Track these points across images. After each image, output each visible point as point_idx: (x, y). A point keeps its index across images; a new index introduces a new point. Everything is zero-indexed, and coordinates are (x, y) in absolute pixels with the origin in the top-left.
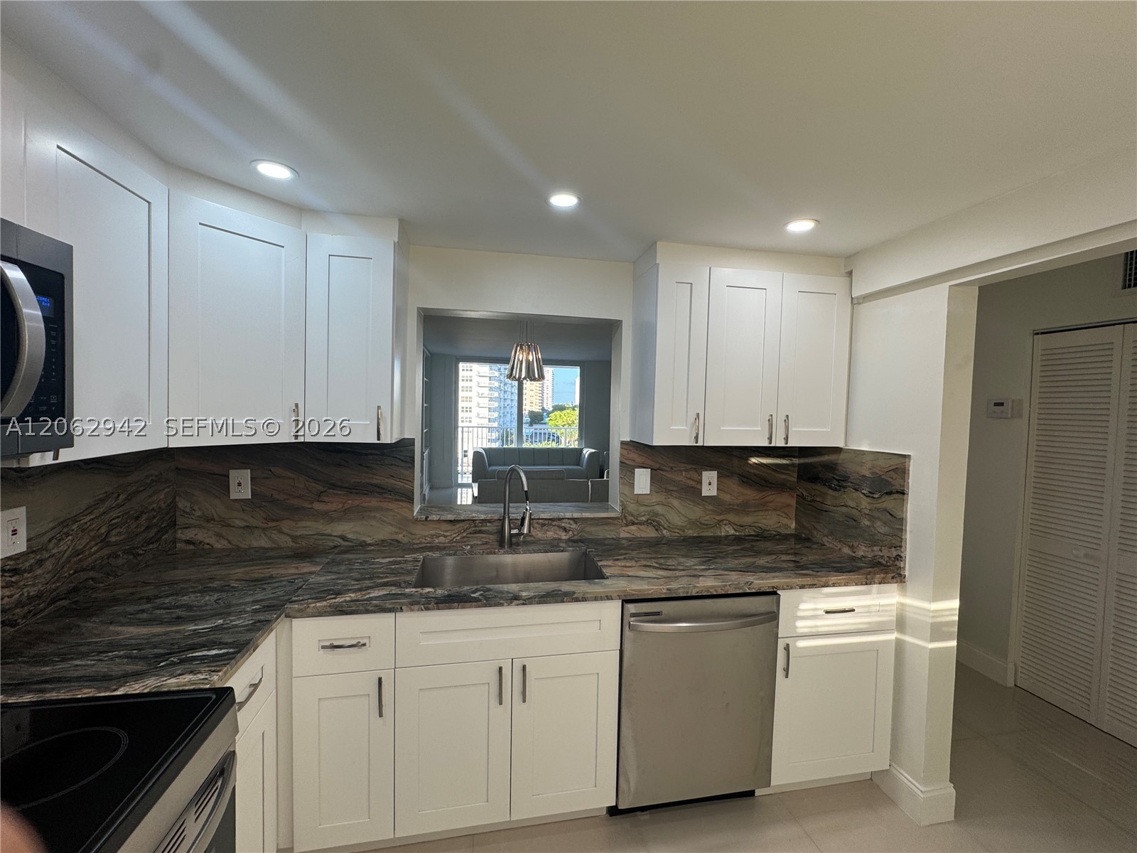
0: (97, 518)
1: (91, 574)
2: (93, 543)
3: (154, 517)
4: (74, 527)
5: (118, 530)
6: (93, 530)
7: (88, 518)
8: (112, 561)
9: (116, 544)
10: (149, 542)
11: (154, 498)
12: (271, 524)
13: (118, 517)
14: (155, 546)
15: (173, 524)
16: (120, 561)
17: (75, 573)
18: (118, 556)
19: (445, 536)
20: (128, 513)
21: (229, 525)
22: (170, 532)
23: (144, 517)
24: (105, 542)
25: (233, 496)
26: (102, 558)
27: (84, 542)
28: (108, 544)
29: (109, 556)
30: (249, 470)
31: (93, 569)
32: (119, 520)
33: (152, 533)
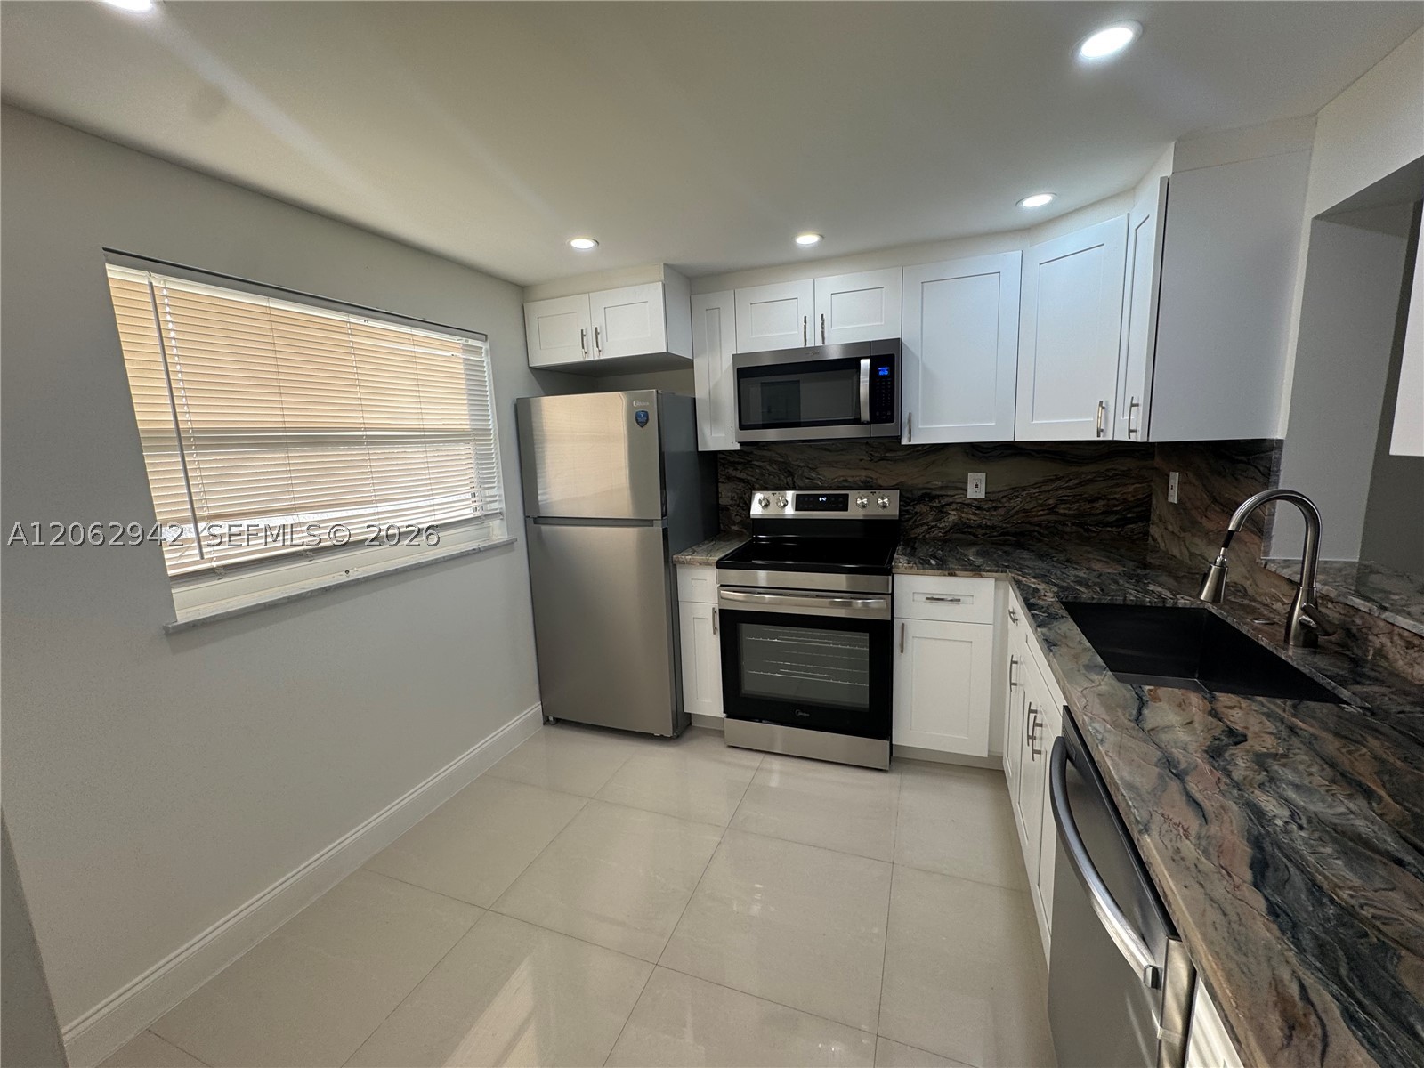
0: (1045, 492)
1: (1037, 528)
2: (1040, 508)
3: (1117, 506)
4: (1024, 493)
5: (1068, 505)
6: (1040, 499)
7: (1036, 490)
8: (1060, 527)
9: (1065, 515)
10: (1110, 524)
11: (1118, 490)
12: (1182, 535)
13: (1068, 496)
14: (1114, 529)
15: (1145, 517)
16: (1068, 529)
17: (1022, 522)
18: (1065, 525)
19: (1284, 604)
20: (1081, 495)
21: (1166, 529)
22: (1140, 524)
23: (1101, 502)
24: (1052, 511)
25: (1170, 500)
26: (1049, 521)
27: (1033, 505)
28: (1057, 514)
29: (1056, 522)
30: (1178, 474)
31: (1040, 525)
32: (1069, 498)
33: (1112, 518)
